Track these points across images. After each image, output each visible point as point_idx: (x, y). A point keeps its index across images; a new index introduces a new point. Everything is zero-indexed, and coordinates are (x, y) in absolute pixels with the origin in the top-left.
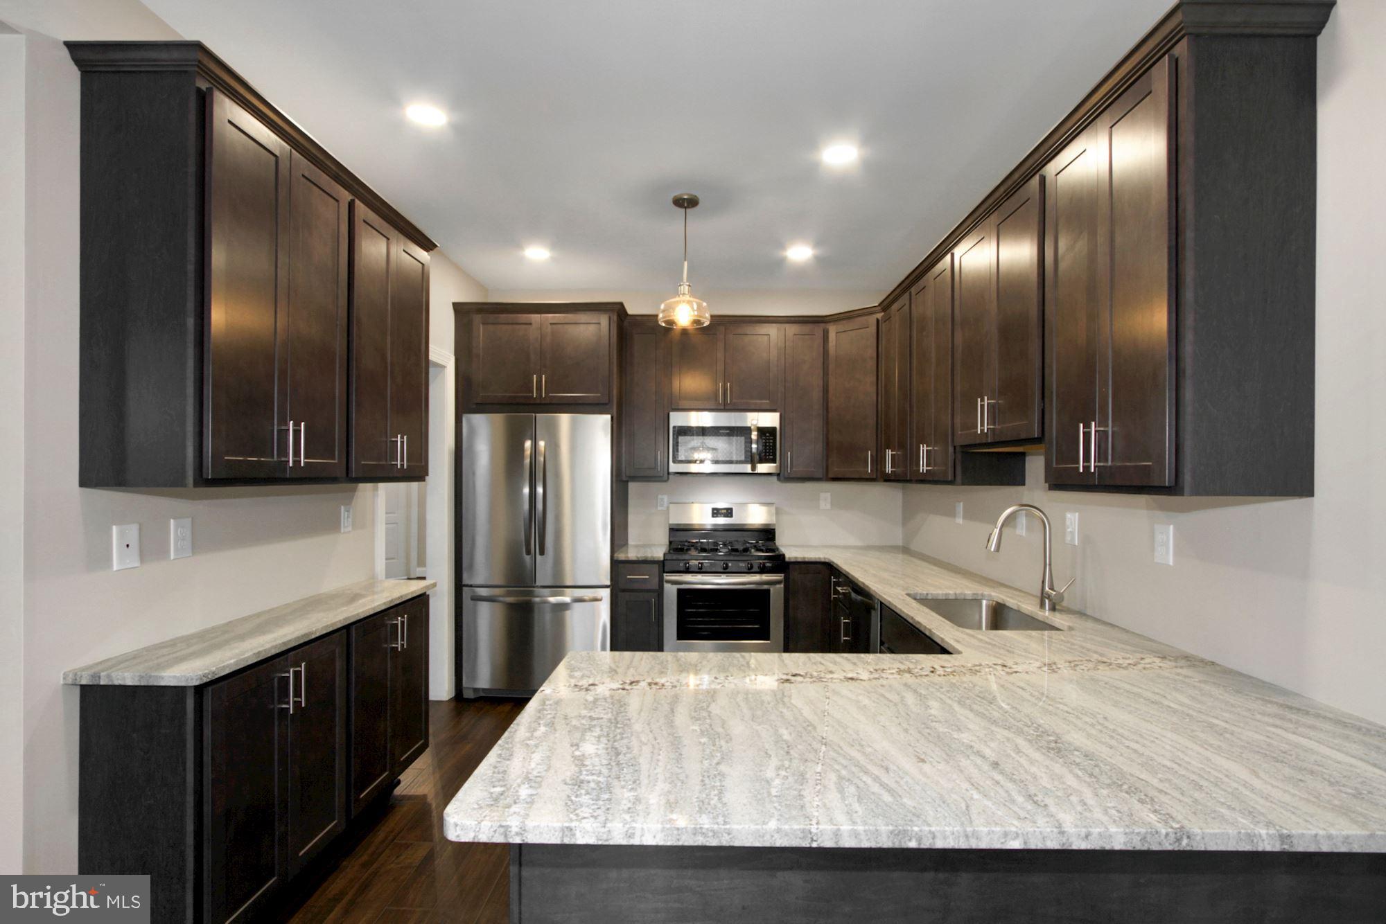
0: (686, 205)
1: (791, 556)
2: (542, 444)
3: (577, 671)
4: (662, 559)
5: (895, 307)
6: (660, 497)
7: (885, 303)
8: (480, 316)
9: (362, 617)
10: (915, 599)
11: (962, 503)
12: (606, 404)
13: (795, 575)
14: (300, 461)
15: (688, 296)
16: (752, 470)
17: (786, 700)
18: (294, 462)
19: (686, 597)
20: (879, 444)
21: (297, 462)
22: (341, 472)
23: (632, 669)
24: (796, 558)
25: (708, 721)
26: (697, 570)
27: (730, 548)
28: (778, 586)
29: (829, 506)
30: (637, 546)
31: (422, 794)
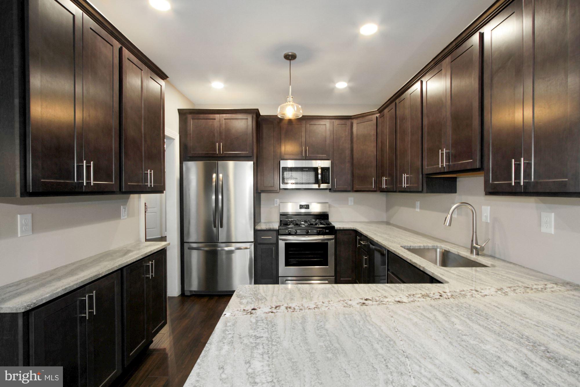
0: (290, 58)
1: (338, 227)
2: (221, 176)
3: (244, 299)
4: (278, 229)
5: (386, 111)
6: (275, 200)
7: (381, 109)
8: (191, 115)
9: (129, 263)
10: (405, 248)
11: (419, 202)
12: (251, 157)
13: (339, 235)
14: (91, 183)
15: (292, 102)
16: (319, 187)
17: (368, 318)
18: (87, 183)
19: (289, 246)
20: (378, 174)
21: (88, 183)
22: (117, 189)
23: (274, 297)
24: (340, 228)
25: (328, 338)
26: (294, 234)
27: (309, 223)
28: (332, 241)
29: (353, 204)
30: (265, 223)
31: (163, 348)
